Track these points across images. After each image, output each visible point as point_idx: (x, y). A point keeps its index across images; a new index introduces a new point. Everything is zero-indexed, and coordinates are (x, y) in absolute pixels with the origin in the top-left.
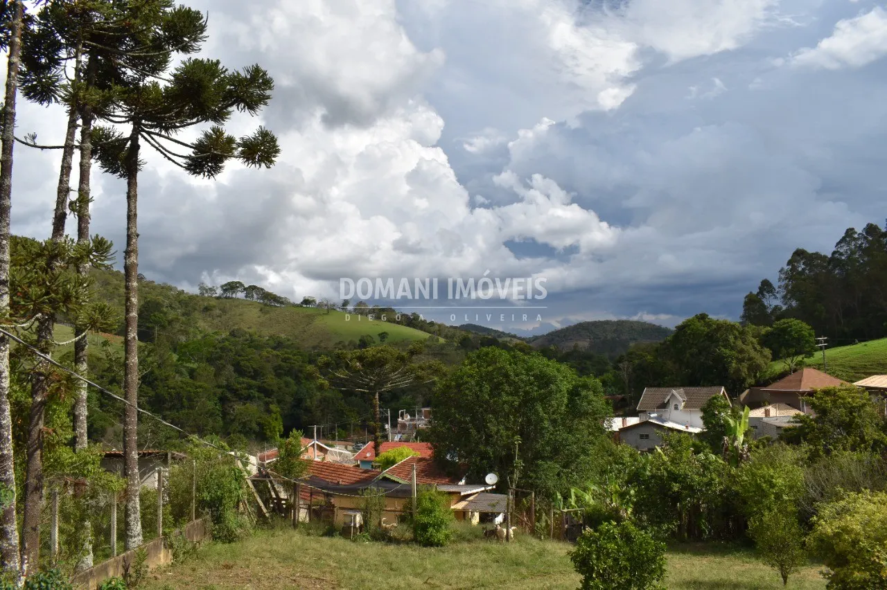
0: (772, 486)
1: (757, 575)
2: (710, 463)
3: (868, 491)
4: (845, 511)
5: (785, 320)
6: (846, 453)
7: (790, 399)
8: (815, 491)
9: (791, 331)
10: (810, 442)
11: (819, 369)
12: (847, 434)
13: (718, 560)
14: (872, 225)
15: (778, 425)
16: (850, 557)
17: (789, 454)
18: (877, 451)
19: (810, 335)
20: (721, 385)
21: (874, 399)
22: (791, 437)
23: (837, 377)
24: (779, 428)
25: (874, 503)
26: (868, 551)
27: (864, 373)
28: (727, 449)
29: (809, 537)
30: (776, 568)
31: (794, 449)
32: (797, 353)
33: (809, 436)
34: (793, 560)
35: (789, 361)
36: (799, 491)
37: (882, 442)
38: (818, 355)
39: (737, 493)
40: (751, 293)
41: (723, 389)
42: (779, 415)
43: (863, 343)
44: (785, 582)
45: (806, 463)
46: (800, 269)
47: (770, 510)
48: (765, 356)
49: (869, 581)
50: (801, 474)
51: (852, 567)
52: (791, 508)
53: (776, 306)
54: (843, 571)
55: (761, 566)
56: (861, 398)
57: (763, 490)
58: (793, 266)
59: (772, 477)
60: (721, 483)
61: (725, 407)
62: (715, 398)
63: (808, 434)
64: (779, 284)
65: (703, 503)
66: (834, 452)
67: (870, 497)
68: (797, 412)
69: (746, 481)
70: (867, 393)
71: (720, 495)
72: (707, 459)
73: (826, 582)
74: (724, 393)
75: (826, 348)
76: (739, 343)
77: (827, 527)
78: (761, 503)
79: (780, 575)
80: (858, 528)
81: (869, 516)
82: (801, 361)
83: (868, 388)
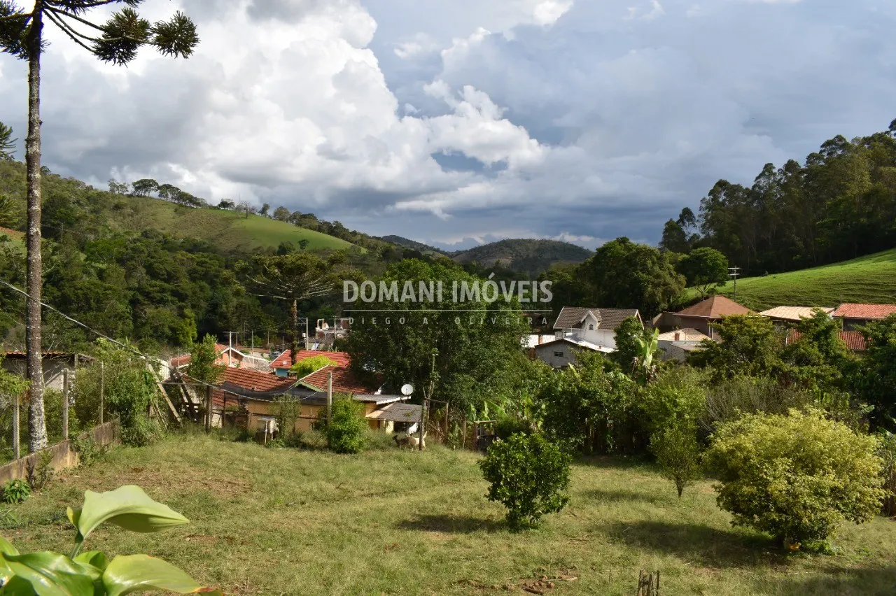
0: (676, 405)
1: (654, 487)
2: (619, 381)
3: (763, 413)
4: (740, 430)
5: (702, 249)
6: (746, 378)
7: (699, 325)
8: (714, 412)
9: (706, 260)
10: (714, 366)
11: (729, 297)
12: (749, 360)
13: (619, 472)
14: (792, 161)
15: (687, 349)
16: (741, 473)
17: (694, 375)
18: (774, 377)
19: (724, 264)
20: (635, 308)
21: (777, 329)
22: (697, 360)
23: (745, 306)
24: (687, 351)
25: (768, 424)
26: (757, 468)
27: (770, 304)
28: (636, 369)
29: (704, 453)
30: (673, 481)
31: (699, 371)
32: (710, 281)
33: (714, 361)
34: (688, 475)
35: (702, 288)
36: (700, 411)
37: (780, 369)
38: (730, 284)
39: (642, 411)
40: (671, 220)
41: (637, 312)
42: (688, 340)
43: (774, 275)
44: (680, 494)
45: (708, 385)
46: (721, 200)
47: (671, 427)
48: (680, 283)
49: (756, 495)
50: (703, 395)
51: (741, 481)
52: (691, 426)
53: (695, 235)
54: (732, 486)
55: (660, 479)
56: (766, 327)
57: (666, 409)
58: (714, 196)
59: (676, 397)
60: (628, 401)
61: (638, 329)
62: (629, 320)
63: (712, 358)
64: (700, 213)
65: (610, 419)
66: (736, 377)
67: (763, 418)
68: (704, 337)
69: (651, 399)
70: (771, 323)
71: (627, 412)
72: (616, 377)
73: (717, 494)
74: (637, 315)
75: (738, 277)
76: (657, 268)
77: (722, 445)
78: (665, 420)
79: (676, 487)
80: (750, 446)
81: (762, 436)
82: (713, 289)
83: (772, 318)
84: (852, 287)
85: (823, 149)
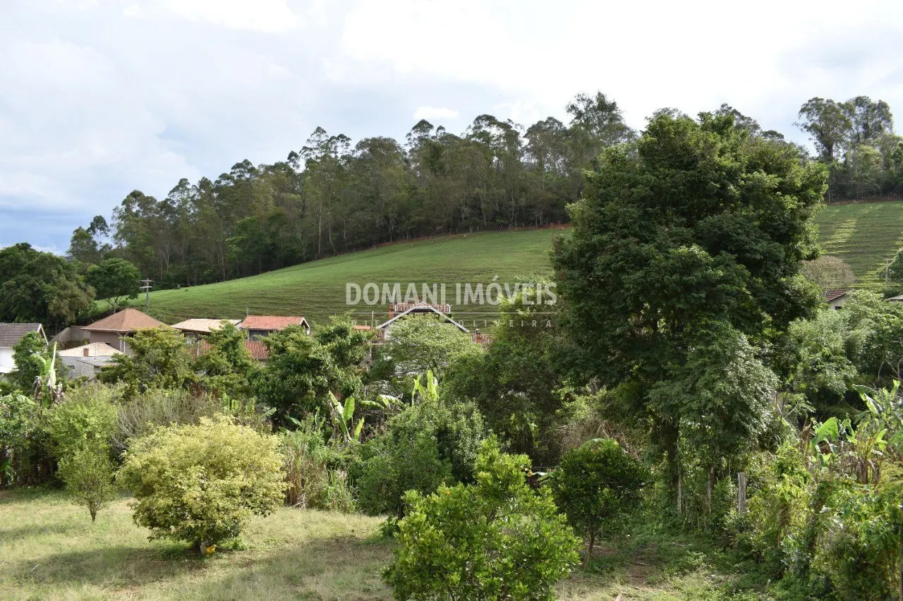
0: (85, 425)
1: (65, 515)
2: (19, 404)
3: (176, 424)
4: (154, 443)
5: (113, 260)
6: (159, 391)
7: (110, 337)
8: (127, 428)
9: (118, 271)
10: (125, 380)
11: (141, 310)
12: (162, 372)
13: (23, 506)
14: (206, 179)
15: (96, 364)
16: (156, 486)
17: (106, 392)
18: (187, 389)
19: (136, 276)
20: (40, 322)
21: (189, 342)
22: (109, 376)
23: (158, 318)
24: (96, 367)
25: (181, 435)
26: (172, 479)
27: (182, 316)
28: (39, 390)
29: (118, 472)
30: (85, 506)
31: (110, 387)
32: (122, 294)
33: (126, 376)
34: (102, 497)
35: (113, 300)
36: (112, 429)
37: (192, 380)
38: (142, 296)
39: (48, 435)
40: (80, 227)
41: (40, 326)
42: (101, 353)
43: (184, 289)
44: (94, 518)
45: (120, 401)
46: (134, 210)
47: (82, 449)
48: (90, 295)
49: (172, 506)
50: (115, 412)
51: (157, 495)
52: (103, 445)
53: (107, 245)
54: (147, 501)
55: (70, 506)
56: (179, 340)
57: (76, 430)
58: (128, 206)
59: (86, 416)
60: (31, 425)
61: (41, 345)
62: (30, 336)
63: (124, 373)
64: (112, 222)
65: (9, 448)
66: (148, 390)
67: (177, 430)
68: (116, 351)
69: (58, 421)
70: (183, 335)
71: (30, 438)
72: (16, 400)
73: (133, 512)
74: (41, 330)
75: (150, 290)
76: (63, 278)
77: (135, 461)
78: (74, 442)
79: (89, 512)
80: (164, 459)
81: (175, 447)
82: (125, 301)
83: (184, 331)
84: (257, 300)
85: (233, 171)
